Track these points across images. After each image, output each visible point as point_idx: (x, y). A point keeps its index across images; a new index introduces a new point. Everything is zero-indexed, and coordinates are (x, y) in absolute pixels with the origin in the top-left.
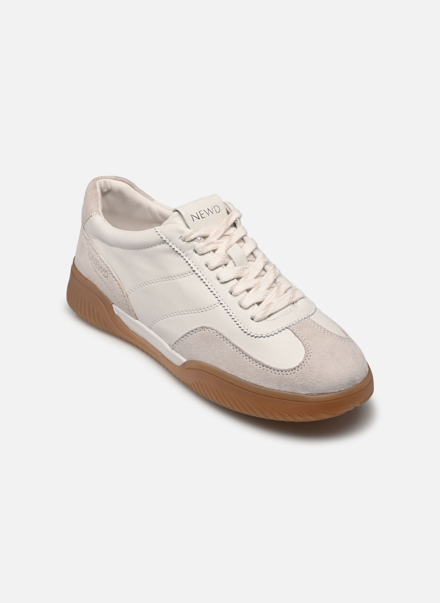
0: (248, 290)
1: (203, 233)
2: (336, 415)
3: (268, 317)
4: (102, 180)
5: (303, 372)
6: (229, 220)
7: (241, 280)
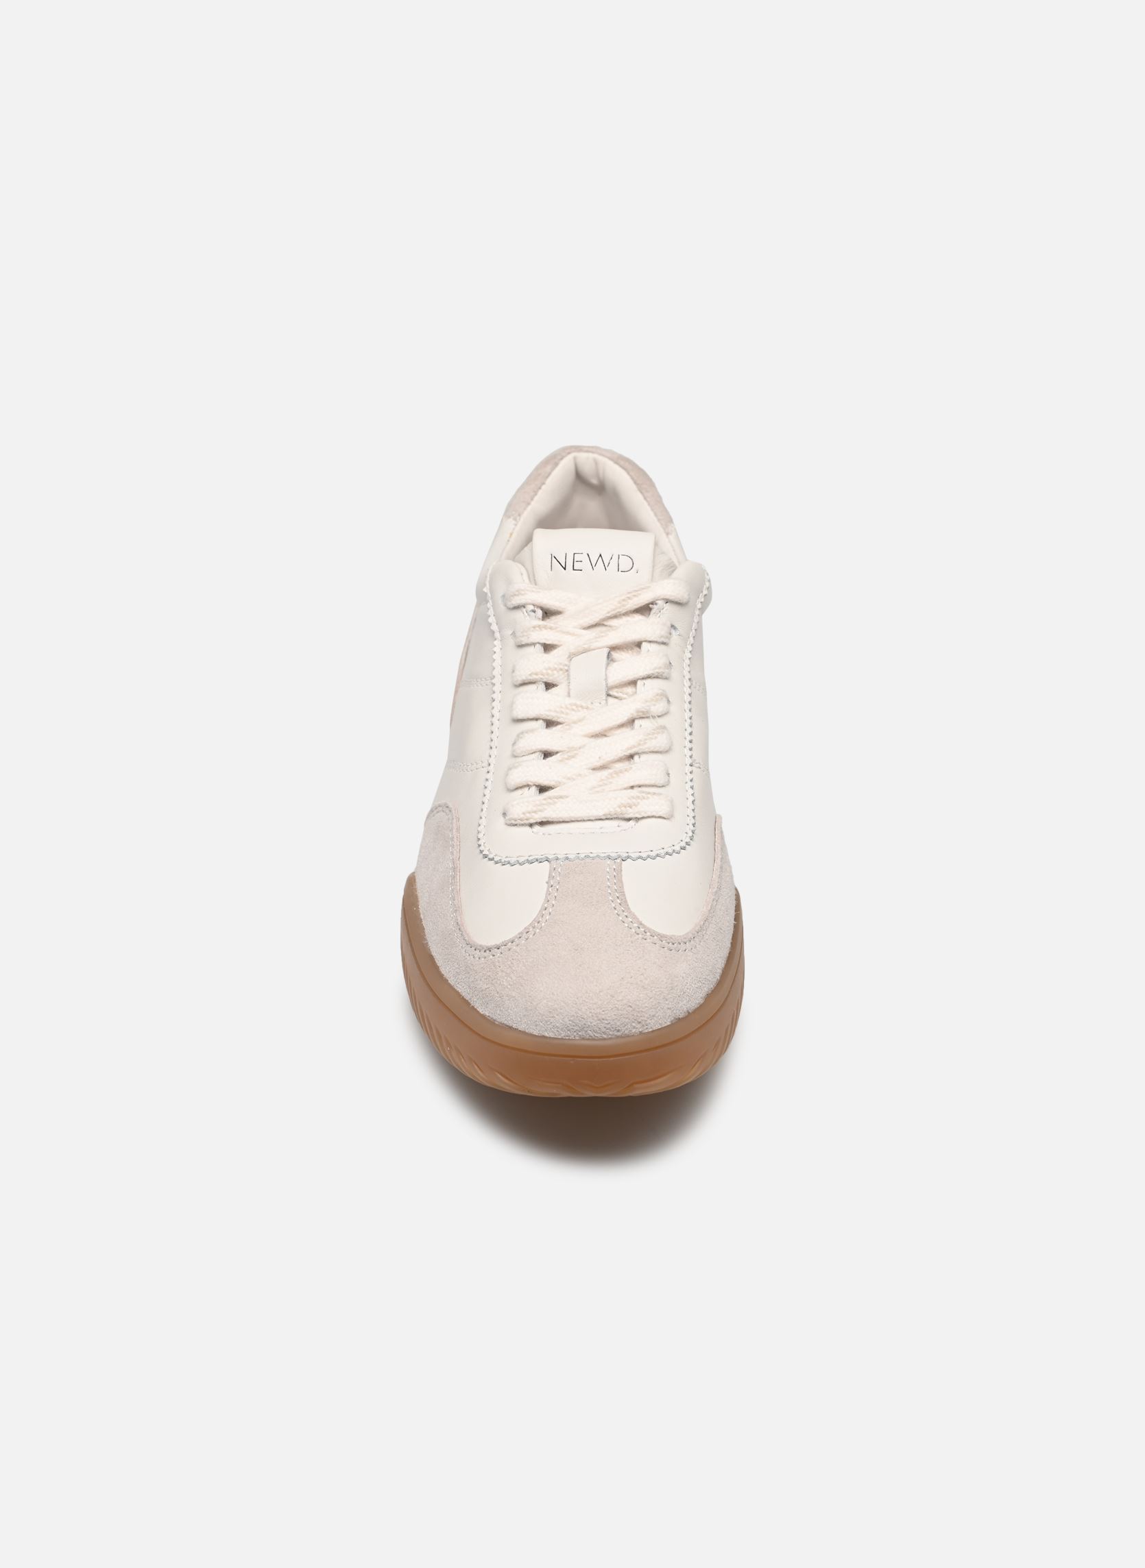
0: (547, 755)
1: (551, 602)
2: (529, 1092)
3: (542, 824)
4: (591, 455)
5: (497, 964)
6: (635, 596)
7: (554, 729)
